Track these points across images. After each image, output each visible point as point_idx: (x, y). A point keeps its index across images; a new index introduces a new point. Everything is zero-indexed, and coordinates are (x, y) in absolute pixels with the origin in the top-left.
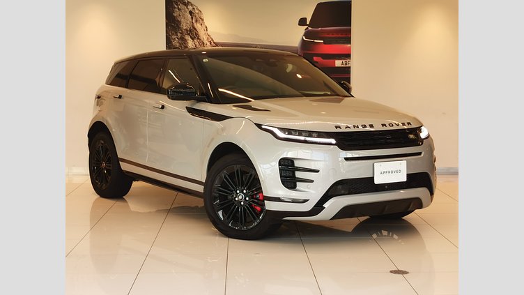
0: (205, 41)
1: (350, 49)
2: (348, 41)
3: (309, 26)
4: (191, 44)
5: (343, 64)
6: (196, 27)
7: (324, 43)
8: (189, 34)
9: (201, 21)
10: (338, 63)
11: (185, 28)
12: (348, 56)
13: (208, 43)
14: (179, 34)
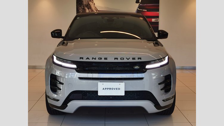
0: (94, 10)
1: (158, 14)
2: (158, 10)
3: (140, 3)
4: (87, 11)
5: (155, 20)
6: (90, 3)
7: (147, 11)
8: (86, 7)
9: (92, 1)
10: (153, 20)
11: (85, 4)
12: (158, 17)
13: (95, 11)
14: (82, 7)
